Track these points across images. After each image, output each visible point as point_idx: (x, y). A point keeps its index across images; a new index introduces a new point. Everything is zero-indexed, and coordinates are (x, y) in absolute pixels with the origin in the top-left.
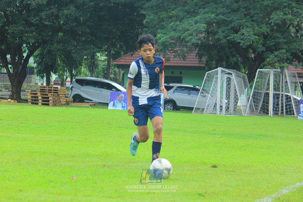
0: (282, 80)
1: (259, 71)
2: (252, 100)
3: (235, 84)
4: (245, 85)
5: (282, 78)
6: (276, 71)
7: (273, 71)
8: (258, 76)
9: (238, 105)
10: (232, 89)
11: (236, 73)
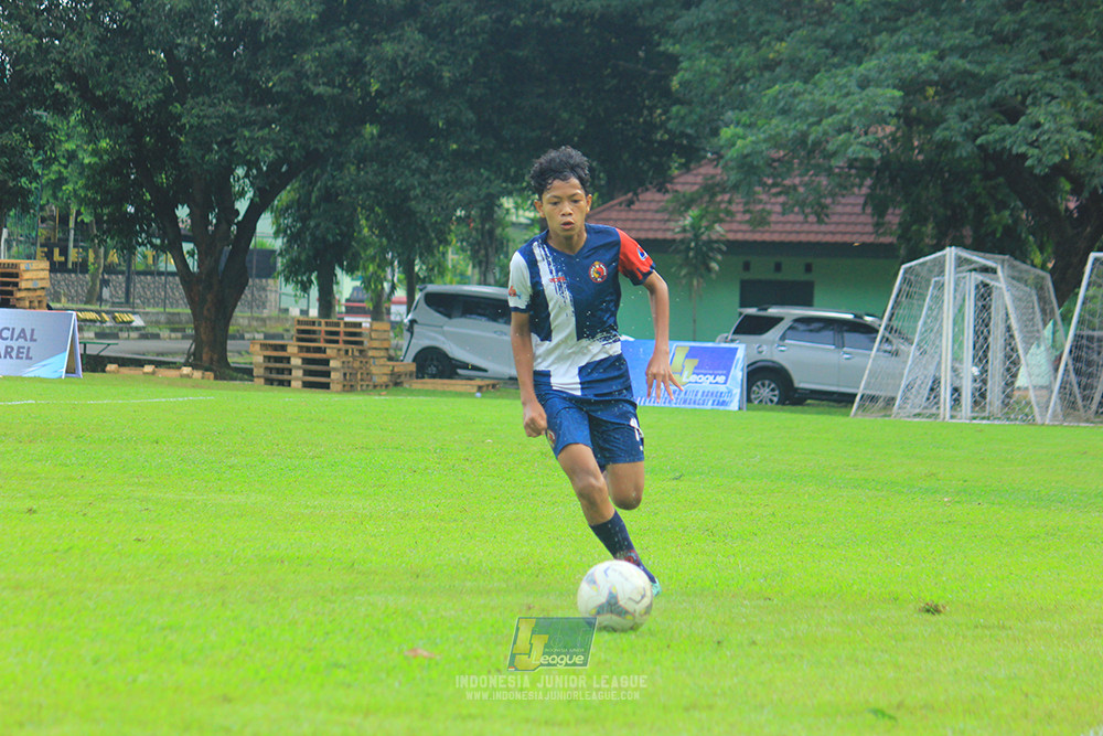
1: (1096, 259)
2: (1071, 368)
3: (1007, 309)
4: (1043, 311)
8: (1090, 276)
9: (1018, 384)
10: (996, 325)
11: (1009, 265)
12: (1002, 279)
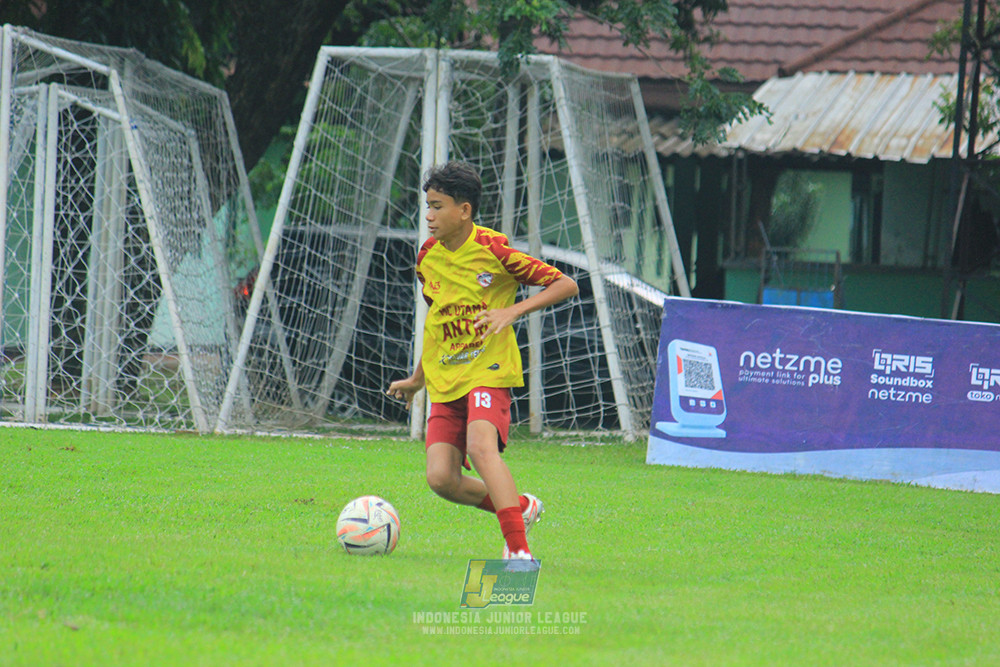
0: (522, 137)
1: (334, 61)
2: (274, 307)
3: (130, 169)
4: (213, 177)
5: (523, 122)
6: (469, 66)
7: (444, 65)
8: (320, 101)
9: (155, 338)
10: (106, 205)
11: (136, 72)
12: (120, 101)
